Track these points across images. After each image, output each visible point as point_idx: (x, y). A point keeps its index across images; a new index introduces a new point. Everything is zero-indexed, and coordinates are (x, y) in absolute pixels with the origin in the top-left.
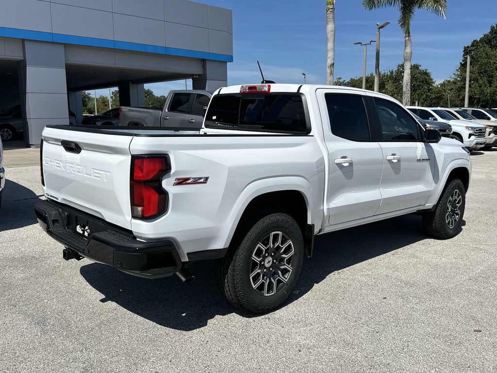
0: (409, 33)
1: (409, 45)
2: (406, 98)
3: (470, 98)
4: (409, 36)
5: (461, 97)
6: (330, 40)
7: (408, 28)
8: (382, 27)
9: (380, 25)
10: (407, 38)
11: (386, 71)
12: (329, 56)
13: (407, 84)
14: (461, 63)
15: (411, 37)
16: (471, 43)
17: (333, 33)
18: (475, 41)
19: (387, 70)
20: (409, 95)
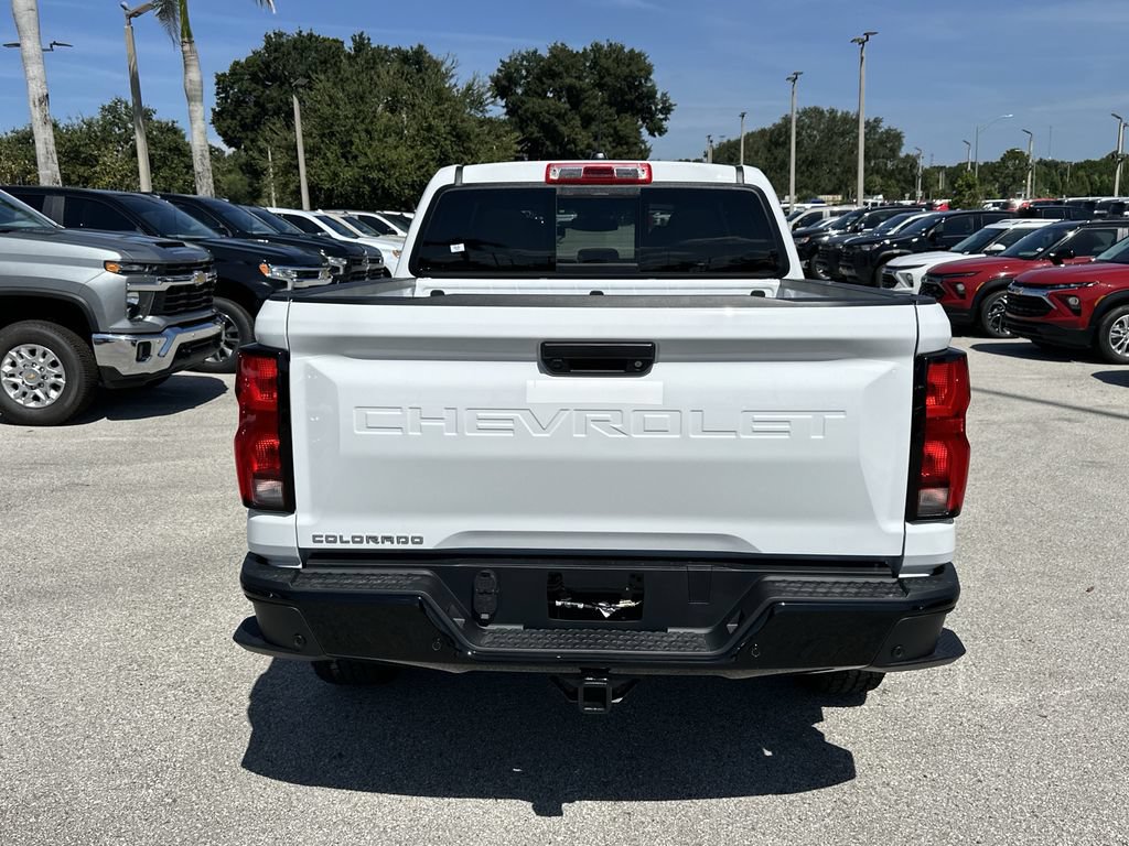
0: (189, 36)
1: (193, 63)
2: (205, 189)
3: (311, 189)
4: (191, 42)
5: (292, 187)
6: (29, 33)
7: (186, 23)
8: (137, 14)
9: (132, 9)
10: (187, 48)
11: (75, 121)
12: (31, 74)
13: (203, 155)
14: (213, 110)
15: (196, 46)
16: (229, 68)
17: (33, 14)
18: (237, 63)
19: (77, 118)
20: (211, 180)
